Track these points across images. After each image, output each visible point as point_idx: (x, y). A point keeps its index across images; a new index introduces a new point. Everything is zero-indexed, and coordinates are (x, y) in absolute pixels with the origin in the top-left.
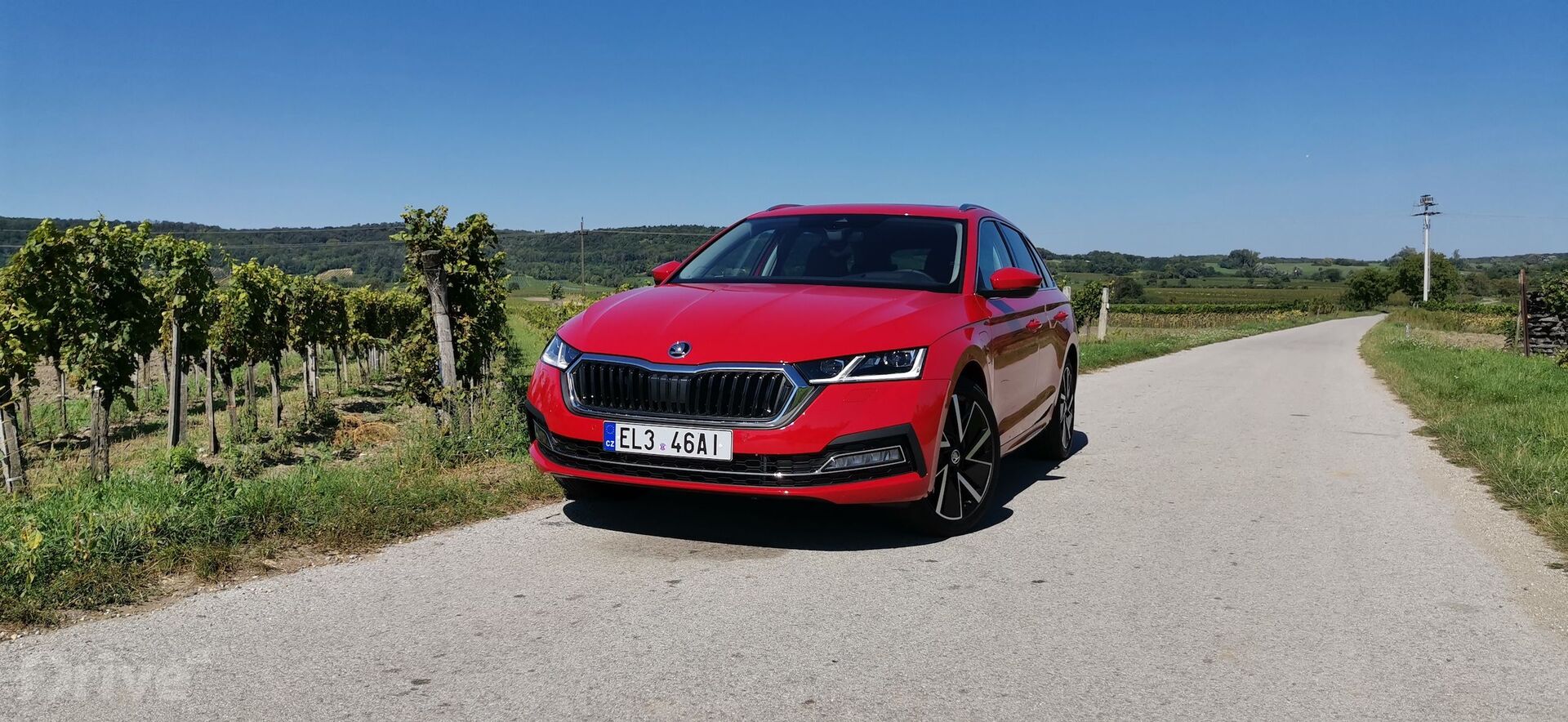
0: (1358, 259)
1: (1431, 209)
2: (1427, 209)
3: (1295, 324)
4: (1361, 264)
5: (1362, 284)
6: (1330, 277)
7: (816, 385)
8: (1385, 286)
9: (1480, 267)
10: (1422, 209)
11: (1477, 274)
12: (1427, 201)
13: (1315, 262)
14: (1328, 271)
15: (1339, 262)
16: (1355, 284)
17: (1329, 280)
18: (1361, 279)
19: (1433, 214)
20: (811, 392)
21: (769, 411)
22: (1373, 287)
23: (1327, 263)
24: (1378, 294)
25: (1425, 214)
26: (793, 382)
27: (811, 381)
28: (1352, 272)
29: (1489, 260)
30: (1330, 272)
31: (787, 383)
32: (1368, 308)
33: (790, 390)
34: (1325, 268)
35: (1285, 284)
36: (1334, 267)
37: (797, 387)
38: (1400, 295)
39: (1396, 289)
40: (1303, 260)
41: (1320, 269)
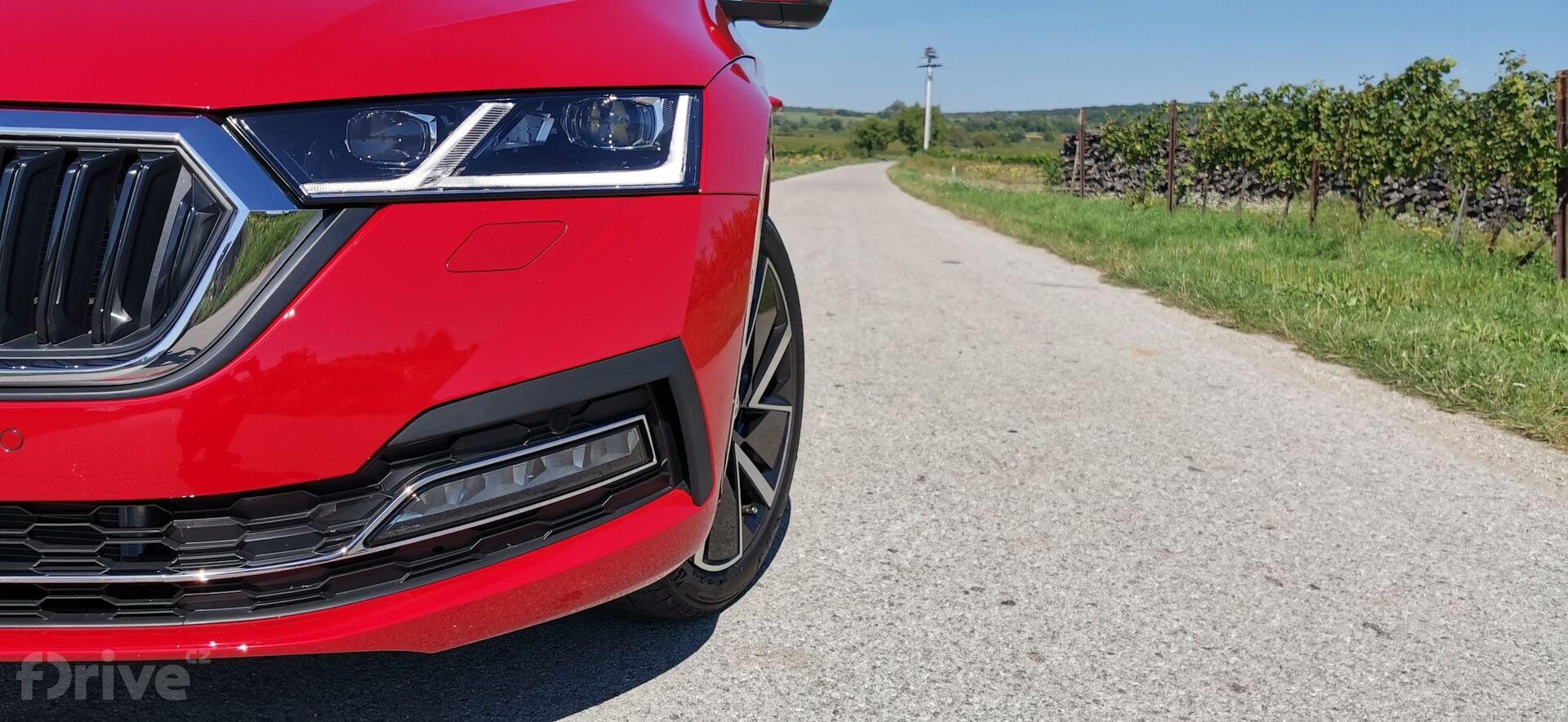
0: (857, 110)
1: (933, 61)
2: (929, 61)
3: (817, 167)
4: (859, 115)
5: (866, 133)
6: (832, 127)
7: (330, 206)
8: (885, 135)
9: (957, 122)
10: (926, 61)
11: (956, 127)
12: (930, 54)
13: (820, 112)
14: (831, 121)
15: (840, 112)
16: (860, 133)
17: (831, 129)
18: (865, 128)
19: (935, 66)
20: (311, 235)
21: (123, 317)
22: (875, 136)
23: (829, 112)
24: (879, 143)
25: (927, 66)
26: (222, 189)
27: (310, 189)
28: (851, 123)
29: (964, 115)
30: (833, 122)
31: (199, 195)
32: (870, 156)
33: (211, 223)
34: (828, 118)
35: (793, 132)
36: (836, 117)
37: (244, 213)
38: (897, 145)
39: (895, 138)
40: (809, 110)
41: (824, 119)
